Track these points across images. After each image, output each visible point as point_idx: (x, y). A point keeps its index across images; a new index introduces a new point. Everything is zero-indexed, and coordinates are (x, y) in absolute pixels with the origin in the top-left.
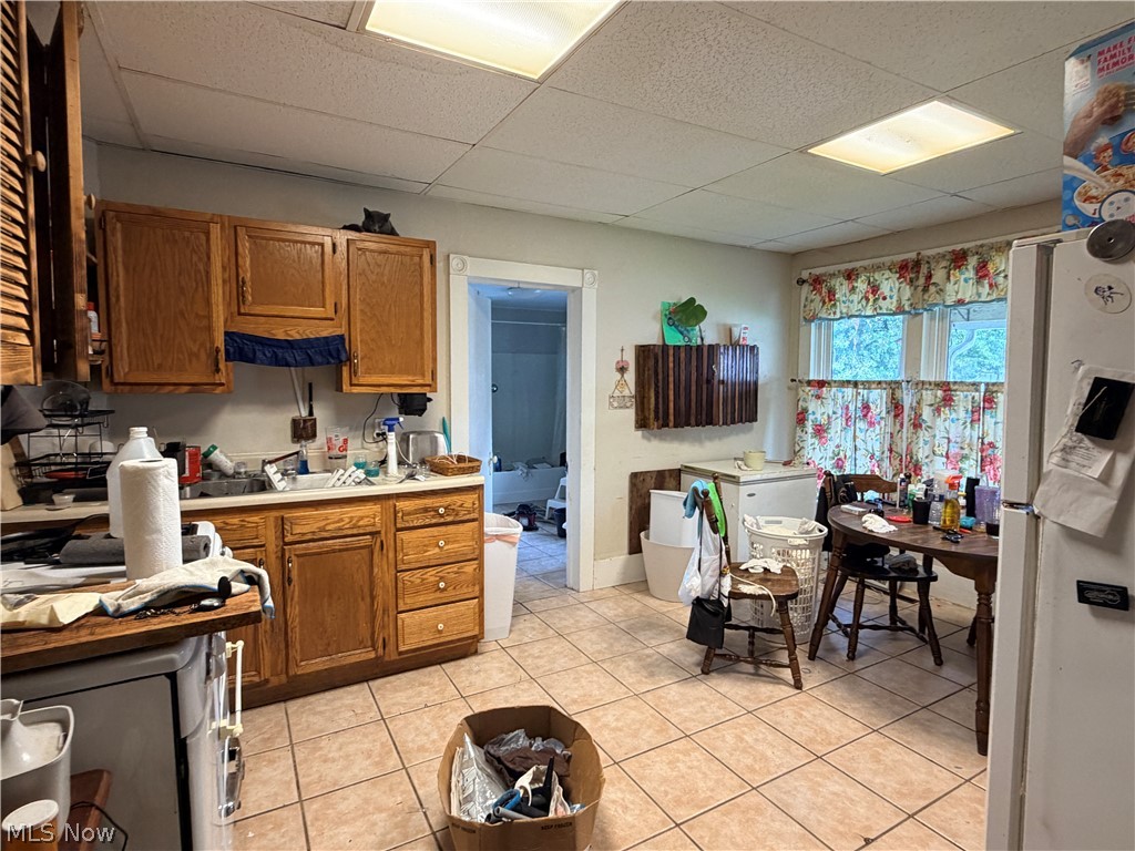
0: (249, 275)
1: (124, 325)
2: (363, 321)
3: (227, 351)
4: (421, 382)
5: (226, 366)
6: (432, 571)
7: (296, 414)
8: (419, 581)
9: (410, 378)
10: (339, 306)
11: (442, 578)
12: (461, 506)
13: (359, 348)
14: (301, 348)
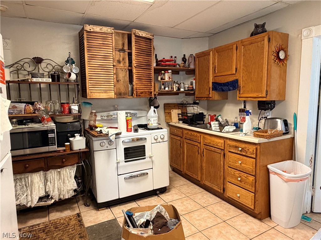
0: (217, 64)
1: (197, 83)
2: (243, 73)
3: (212, 88)
4: (261, 96)
5: (212, 92)
6: (238, 172)
7: (240, 108)
8: (233, 173)
9: (257, 94)
10: (237, 69)
11: (240, 177)
12: (248, 150)
13: (241, 83)
14: (226, 85)
